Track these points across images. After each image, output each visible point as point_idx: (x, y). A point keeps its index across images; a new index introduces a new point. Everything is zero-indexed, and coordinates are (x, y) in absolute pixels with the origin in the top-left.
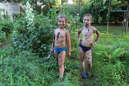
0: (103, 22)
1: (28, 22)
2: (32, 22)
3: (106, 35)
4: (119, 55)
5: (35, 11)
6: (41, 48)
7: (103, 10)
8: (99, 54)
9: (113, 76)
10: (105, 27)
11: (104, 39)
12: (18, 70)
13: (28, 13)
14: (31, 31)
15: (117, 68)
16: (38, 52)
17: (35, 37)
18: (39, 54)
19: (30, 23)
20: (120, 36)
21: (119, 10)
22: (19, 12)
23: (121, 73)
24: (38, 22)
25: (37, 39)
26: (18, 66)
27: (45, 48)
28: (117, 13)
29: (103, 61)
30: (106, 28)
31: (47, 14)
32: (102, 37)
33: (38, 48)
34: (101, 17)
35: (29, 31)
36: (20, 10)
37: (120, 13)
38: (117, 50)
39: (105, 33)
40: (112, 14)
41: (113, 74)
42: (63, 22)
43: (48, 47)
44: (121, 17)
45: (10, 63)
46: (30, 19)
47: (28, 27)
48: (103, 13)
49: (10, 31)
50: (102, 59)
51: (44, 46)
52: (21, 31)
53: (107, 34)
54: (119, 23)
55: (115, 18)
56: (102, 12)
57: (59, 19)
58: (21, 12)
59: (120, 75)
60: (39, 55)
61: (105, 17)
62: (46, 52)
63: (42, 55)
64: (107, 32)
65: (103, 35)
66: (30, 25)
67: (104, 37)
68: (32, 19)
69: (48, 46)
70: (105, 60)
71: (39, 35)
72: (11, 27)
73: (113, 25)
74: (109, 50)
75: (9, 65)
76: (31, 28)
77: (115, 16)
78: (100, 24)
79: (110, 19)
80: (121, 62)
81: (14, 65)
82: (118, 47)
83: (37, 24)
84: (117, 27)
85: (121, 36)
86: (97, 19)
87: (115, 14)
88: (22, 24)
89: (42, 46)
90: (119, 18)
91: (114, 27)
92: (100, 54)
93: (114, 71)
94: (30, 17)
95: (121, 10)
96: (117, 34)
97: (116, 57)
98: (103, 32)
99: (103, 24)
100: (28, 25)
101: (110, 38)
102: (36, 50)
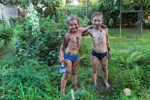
0: (114, 24)
1: (32, 27)
2: (37, 27)
3: (119, 39)
4: (137, 59)
5: (40, 14)
6: (49, 55)
7: (114, 11)
8: (114, 59)
9: (131, 82)
10: (117, 29)
11: (116, 43)
12: (25, 81)
13: (33, 16)
14: (36, 37)
15: (135, 73)
16: (46, 61)
17: (42, 43)
18: (47, 62)
19: (35, 28)
20: (134, 40)
21: (132, 10)
22: (17, 16)
23: (140, 78)
24: (43, 27)
25: (44, 45)
26: (25, 76)
27: (54, 55)
28: (130, 13)
29: (119, 66)
30: (118, 31)
31: (52, 17)
32: (115, 41)
33: (45, 56)
34: (112, 19)
35: (34, 37)
36: (17, 13)
37: (133, 13)
38: (133, 54)
39: (117, 37)
40: (124, 15)
41: (132, 79)
42: (76, 25)
43: (58, 54)
44: (134, 19)
45: (16, 74)
46: (35, 23)
47: (32, 33)
48: (114, 15)
49: (9, 38)
50: (118, 64)
51: (52, 53)
52: (23, 38)
53: (120, 37)
54: (132, 25)
55: (128, 20)
56: (113, 13)
57: (70, 22)
58: (19, 16)
59: (139, 80)
60: (47, 64)
61: (117, 18)
62: (54, 60)
63: (51, 63)
64: (120, 36)
65: (116, 39)
66: (35, 30)
67: (117, 41)
68: (37, 23)
69: (57, 52)
70: (121, 65)
71: (46, 41)
72: (10, 33)
73: (125, 28)
74: (125, 54)
75: (15, 76)
76: (36, 33)
77: (128, 18)
78: (111, 27)
79: (122, 21)
80: (139, 67)
81: (20, 75)
82: (134, 51)
83: (42, 29)
84: (130, 29)
85: (136, 40)
86: (108, 21)
87: (127, 15)
88: (25, 30)
89: (50, 54)
90: (132, 19)
91: (127, 29)
92: (116, 59)
93: (133, 76)
94: (34, 21)
95: (134, 11)
96: (131, 38)
97: (133, 62)
98: (115, 36)
99: (115, 26)
100: (33, 30)
101: (124, 41)
102: (43, 59)
